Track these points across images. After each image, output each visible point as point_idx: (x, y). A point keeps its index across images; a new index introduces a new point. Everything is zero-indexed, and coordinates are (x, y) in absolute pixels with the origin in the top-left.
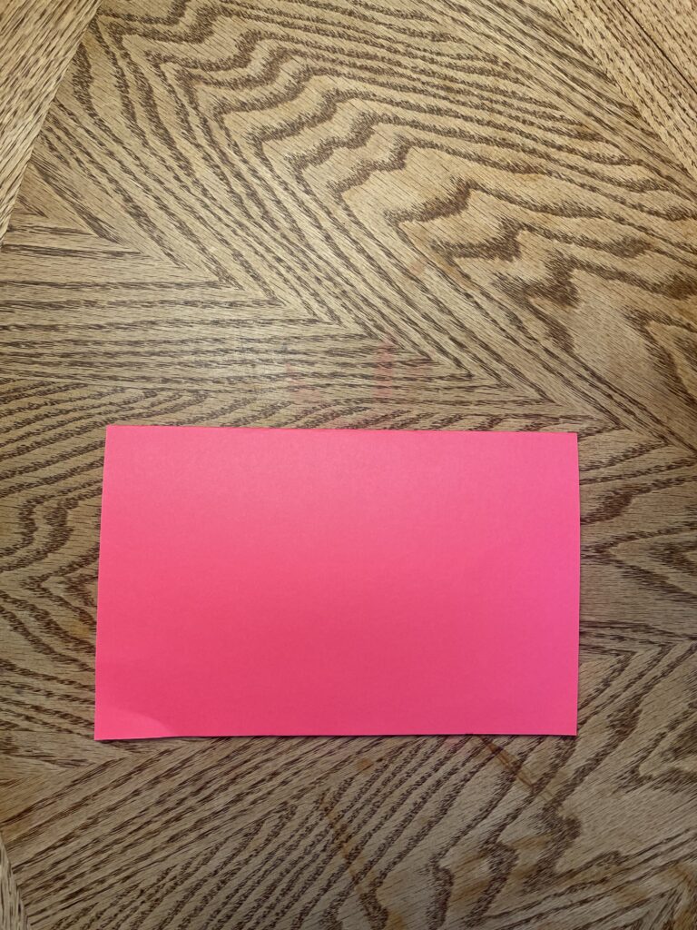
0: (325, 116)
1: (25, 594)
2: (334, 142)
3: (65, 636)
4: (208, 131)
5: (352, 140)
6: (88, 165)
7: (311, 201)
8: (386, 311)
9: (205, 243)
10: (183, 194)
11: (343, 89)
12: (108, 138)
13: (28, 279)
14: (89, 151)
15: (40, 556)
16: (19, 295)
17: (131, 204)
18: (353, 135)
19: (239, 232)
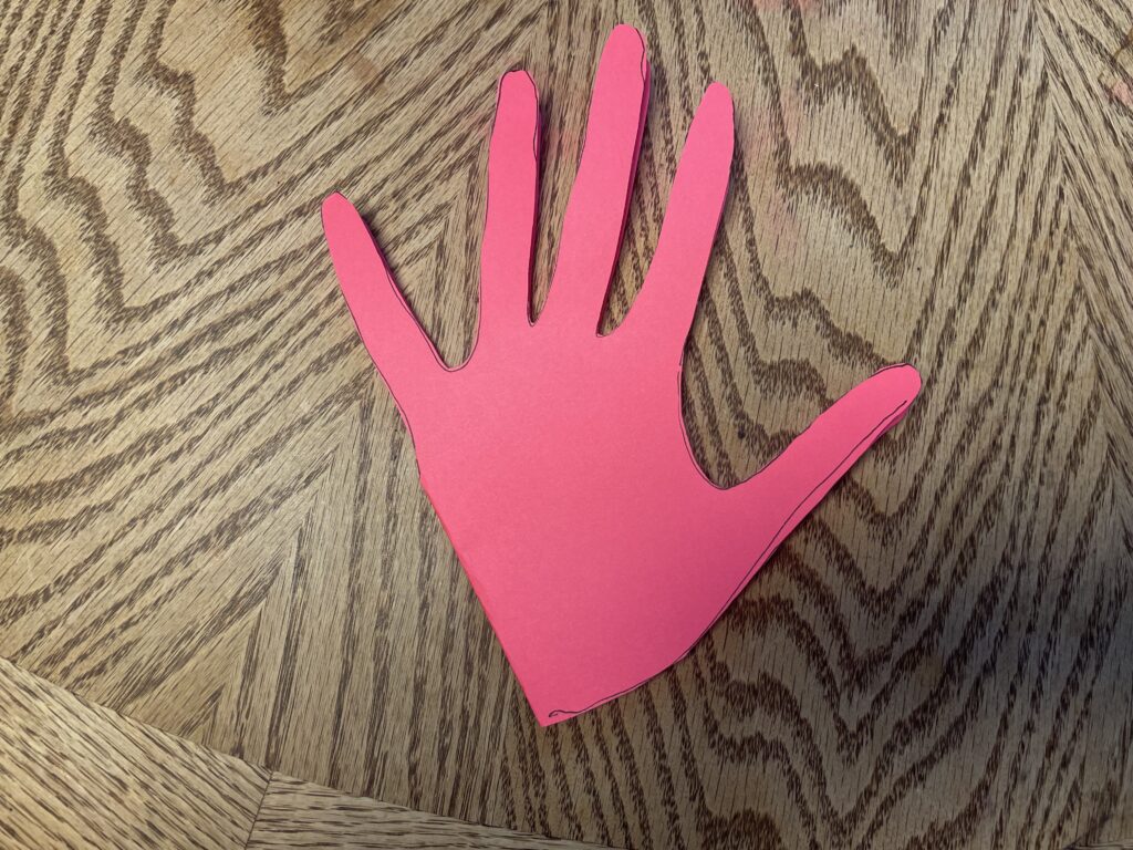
0: (88, 197)
1: (866, 761)
2: (137, 186)
3: (939, 696)
4: (96, 397)
5: (135, 156)
6: (136, 610)
7: (235, 234)
8: (433, 127)
9: (293, 418)
10: (204, 448)
11: (46, 164)
12: (90, 571)
13: (329, 727)
14: (110, 604)
15: (804, 732)
16: (356, 745)
17: (213, 540)
18: (127, 154)
19: (279, 358)
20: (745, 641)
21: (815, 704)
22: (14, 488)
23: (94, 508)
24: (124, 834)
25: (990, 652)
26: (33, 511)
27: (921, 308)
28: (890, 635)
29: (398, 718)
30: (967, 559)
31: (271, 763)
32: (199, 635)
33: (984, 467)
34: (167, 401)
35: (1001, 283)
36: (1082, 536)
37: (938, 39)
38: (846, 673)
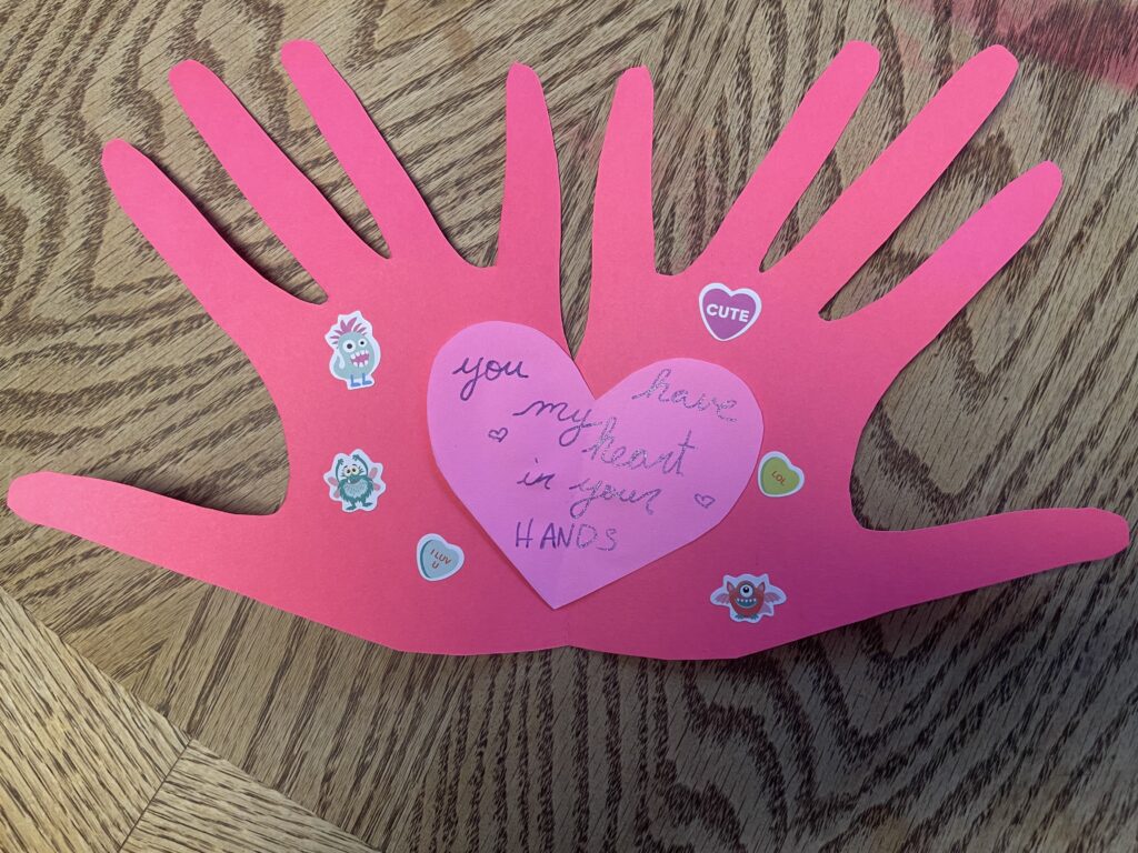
20: (703, 746)
21: (759, 833)
22: (15, 390)
23: (84, 430)
24: (39, 756)
25: (966, 832)
26: (25, 419)
27: (996, 443)
28: (860, 785)
29: (326, 722)
30: (968, 728)
31: (192, 730)
32: (154, 584)
33: (1017, 634)
34: (180, 341)
35: (1095, 438)
36: (1104, 738)
37: (1100, 146)
38: (801, 810)
